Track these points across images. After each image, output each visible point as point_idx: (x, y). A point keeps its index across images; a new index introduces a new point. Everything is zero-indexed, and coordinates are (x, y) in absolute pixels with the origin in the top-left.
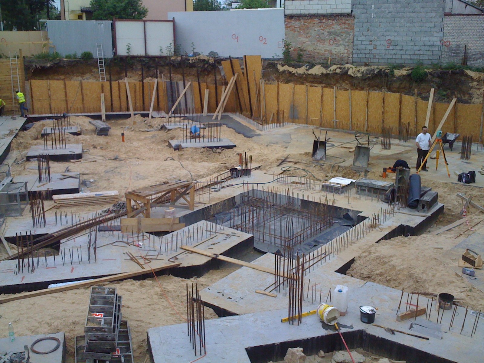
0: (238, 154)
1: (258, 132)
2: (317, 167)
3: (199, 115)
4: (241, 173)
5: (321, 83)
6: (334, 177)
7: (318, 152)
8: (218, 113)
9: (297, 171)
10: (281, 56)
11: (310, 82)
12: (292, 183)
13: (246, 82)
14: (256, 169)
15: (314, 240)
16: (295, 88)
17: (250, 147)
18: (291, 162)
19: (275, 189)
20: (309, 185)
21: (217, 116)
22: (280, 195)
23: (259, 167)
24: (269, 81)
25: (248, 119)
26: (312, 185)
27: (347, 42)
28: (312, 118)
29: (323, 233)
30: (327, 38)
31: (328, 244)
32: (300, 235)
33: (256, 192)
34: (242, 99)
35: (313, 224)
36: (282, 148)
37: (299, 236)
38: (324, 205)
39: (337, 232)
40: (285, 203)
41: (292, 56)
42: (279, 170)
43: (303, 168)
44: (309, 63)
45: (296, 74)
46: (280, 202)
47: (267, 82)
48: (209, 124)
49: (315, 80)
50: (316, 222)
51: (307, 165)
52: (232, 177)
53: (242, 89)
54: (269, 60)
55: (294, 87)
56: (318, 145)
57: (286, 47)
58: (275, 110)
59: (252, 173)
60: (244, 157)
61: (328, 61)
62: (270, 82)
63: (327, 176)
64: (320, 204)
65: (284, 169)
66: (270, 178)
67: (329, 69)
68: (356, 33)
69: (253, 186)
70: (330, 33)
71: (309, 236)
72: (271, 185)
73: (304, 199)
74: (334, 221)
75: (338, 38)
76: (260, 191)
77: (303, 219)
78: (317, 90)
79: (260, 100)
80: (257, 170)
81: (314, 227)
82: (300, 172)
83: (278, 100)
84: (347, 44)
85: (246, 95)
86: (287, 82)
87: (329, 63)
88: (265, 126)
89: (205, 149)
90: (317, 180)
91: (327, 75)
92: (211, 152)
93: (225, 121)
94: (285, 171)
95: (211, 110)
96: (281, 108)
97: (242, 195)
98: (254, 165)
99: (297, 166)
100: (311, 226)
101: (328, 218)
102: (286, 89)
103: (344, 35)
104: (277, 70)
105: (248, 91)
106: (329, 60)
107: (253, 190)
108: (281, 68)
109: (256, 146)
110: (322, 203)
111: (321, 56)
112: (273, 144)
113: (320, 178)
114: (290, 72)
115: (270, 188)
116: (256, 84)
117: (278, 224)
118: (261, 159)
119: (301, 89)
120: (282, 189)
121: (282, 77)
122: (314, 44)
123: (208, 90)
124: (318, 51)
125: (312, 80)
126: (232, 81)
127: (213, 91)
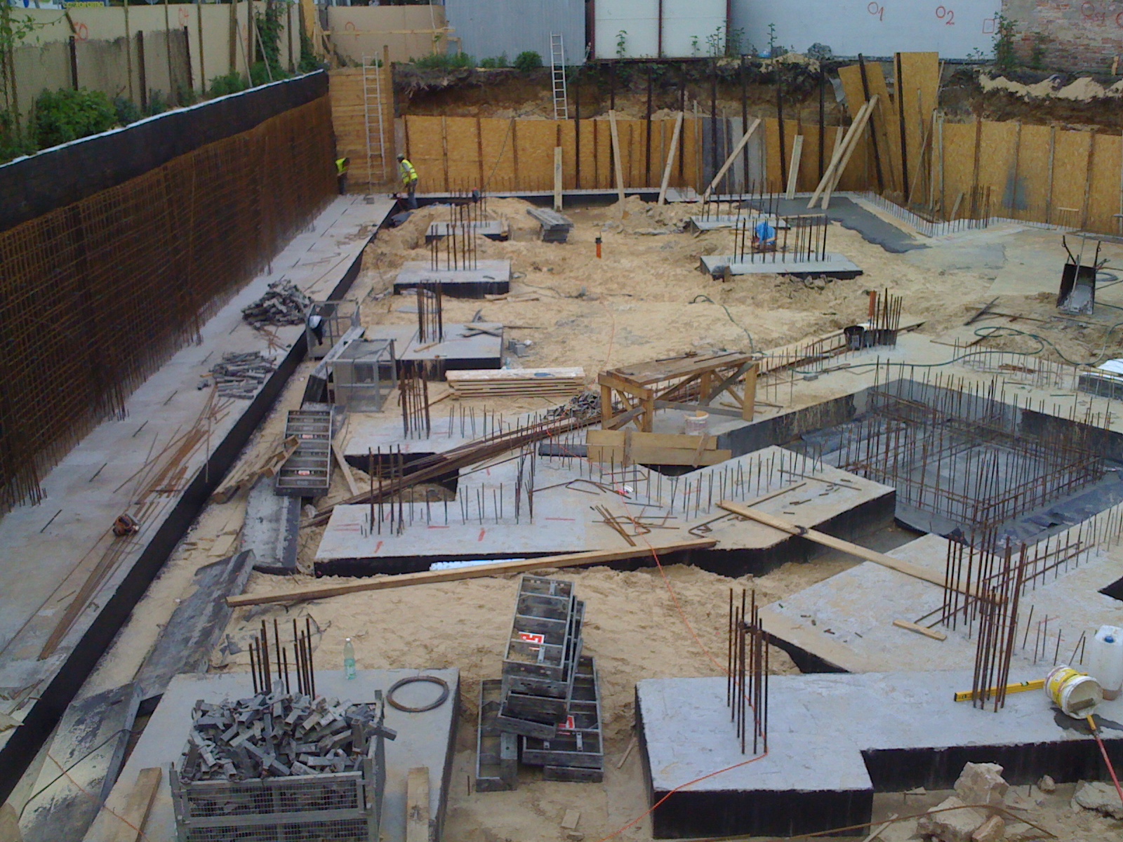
0: (868, 293)
1: (921, 240)
2: (1068, 330)
3: (775, 196)
4: (871, 338)
5: (1089, 121)
6: (1113, 357)
7: (1074, 293)
8: (823, 193)
9: (1018, 338)
10: (990, 55)
11: (1059, 118)
12: (1001, 367)
13: (898, 117)
14: (910, 329)
15: (1051, 511)
16: (1023, 132)
17: (899, 276)
18: (1002, 315)
19: (956, 381)
20: (1045, 375)
21: (820, 200)
22: (970, 395)
23: (919, 325)
24: (956, 114)
25: (896, 207)
26: (1053, 376)
28: (1063, 207)
29: (1075, 495)
30: (1112, 8)
31: (1086, 522)
32: (1016, 497)
33: (907, 385)
34: (883, 159)
35: (1050, 472)
36: (980, 282)
37: (1013, 500)
38: (1083, 427)
39: (1111, 496)
40: (980, 415)
41: (1017, 55)
42: (969, 335)
43: (1034, 333)
44: (1061, 71)
45: (1026, 99)
46: (969, 414)
47: (950, 117)
48: (799, 219)
49: (1075, 113)
50: (1059, 468)
51: (1043, 324)
52: (848, 348)
53: (885, 135)
54: (959, 63)
55: (1020, 130)
56: (1076, 276)
57: (1004, 32)
58: (966, 188)
59: (900, 339)
60: (883, 299)
61: (1110, 67)
62: (959, 117)
63: (1094, 355)
64: (1072, 423)
65: (983, 333)
66: (947, 353)
67: (1114, 87)
69: (901, 372)
71: (1040, 500)
72: (947, 370)
73: (1032, 409)
74: (1105, 469)
76: (919, 383)
77: (1025, 457)
78: (1079, 138)
79: (929, 160)
80: (912, 334)
81: (1052, 481)
82: (1025, 342)
83: (977, 160)
85: (896, 149)
86: (1002, 118)
87: (1114, 71)
88: (940, 226)
89: (786, 279)
90: (1069, 363)
91: (1107, 101)
92: (801, 285)
93: (839, 211)
94: (984, 337)
95: (806, 184)
96: (984, 180)
97: (873, 392)
98: (905, 321)
99: (1016, 326)
100: (1045, 477)
101: (1092, 459)
102: (999, 134)
104: (979, 88)
105: (900, 140)
106: (1115, 65)
107: (901, 381)
108: (987, 84)
109: (912, 274)
110: (1077, 420)
111: (1094, 55)
112: (956, 271)
113: (1076, 358)
114: (1012, 94)
115: (945, 380)
116: (923, 121)
117: (960, 466)
118: (925, 304)
119: (1036, 135)
120: (974, 382)
121: (991, 105)
122: (1076, 24)
123: (801, 138)
124: (1086, 42)
125: (1068, 113)
126: (861, 115)
127: (814, 139)
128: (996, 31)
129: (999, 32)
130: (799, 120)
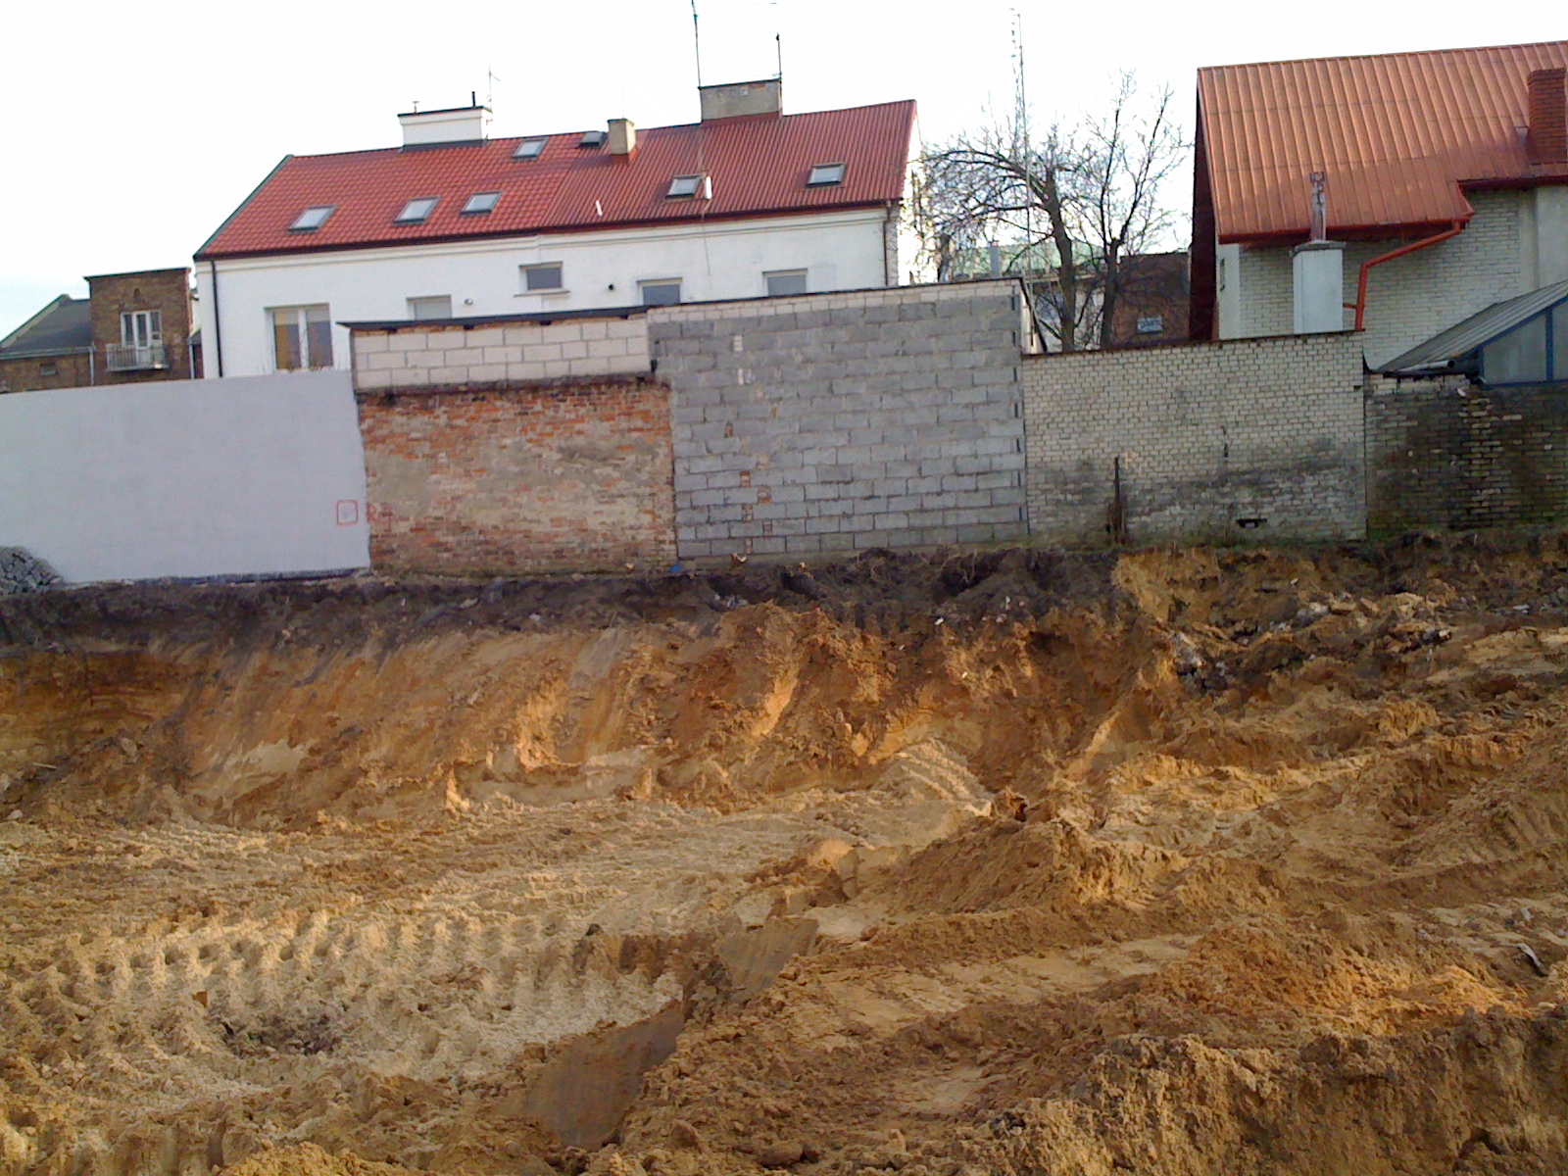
27: (647, 484)
30: (557, 472)
68: (681, 449)
70: (569, 455)
75: (606, 471)
84: (648, 490)
103: (631, 458)
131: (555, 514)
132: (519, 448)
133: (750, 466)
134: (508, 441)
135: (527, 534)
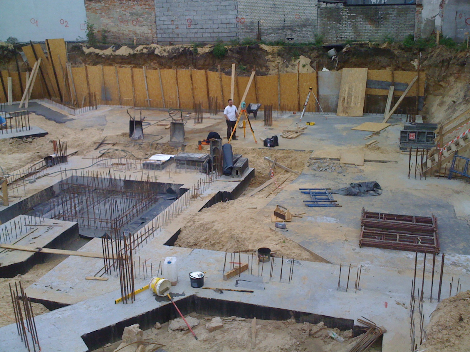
0: (52, 142)
1: (71, 117)
2: (136, 146)
3: (3, 104)
4: (56, 161)
5: (129, 63)
7: (135, 132)
8: (25, 101)
9: (117, 152)
10: (85, 39)
11: (118, 63)
12: (112, 164)
14: (72, 155)
15: (141, 217)
16: (104, 70)
17: (64, 133)
18: (109, 144)
19: (95, 173)
20: (130, 165)
21: (24, 104)
22: (101, 178)
23: (76, 152)
24: (76, 64)
25: (58, 104)
26: (133, 165)
27: (150, 22)
28: (125, 98)
29: (149, 210)
30: (130, 18)
31: (154, 220)
32: (126, 215)
33: (75, 178)
34: (49, 85)
35: (138, 203)
36: (98, 131)
37: (125, 217)
38: (147, 183)
39: (162, 207)
40: (107, 185)
41: (96, 38)
42: (97, 153)
43: (122, 149)
44: (115, 44)
45: (103, 56)
46: (102, 186)
47: (74, 65)
48: (15, 113)
49: (124, 61)
50: (141, 201)
51: (126, 145)
52: (47, 166)
53: (47, 74)
54: (73, 42)
55: (103, 69)
56: (134, 125)
57: (90, 29)
58: (85, 93)
59: (69, 159)
60: (58, 143)
62: (77, 65)
63: (147, 154)
64: (143, 182)
65: (103, 152)
66: (89, 162)
67: (136, 49)
68: (158, 14)
69: (72, 173)
70: (132, 14)
71: (136, 214)
72: (91, 169)
73: (127, 179)
74: (158, 197)
75: (140, 19)
76: (80, 176)
77: (127, 199)
78: (127, 70)
79: (69, 84)
80: (74, 156)
81: (139, 206)
82: (120, 153)
83: (88, 82)
84: (150, 24)
85: (53, 79)
86: (95, 64)
87: (135, 43)
88: (78, 111)
89: (14, 140)
90: (138, 159)
91: (134, 55)
92: (21, 142)
93: (33, 108)
94: (103, 154)
95: (17, 97)
96: (92, 91)
97: (61, 183)
98: (70, 151)
99: (115, 147)
100: (136, 205)
101: (153, 195)
102: (95, 71)
103: (146, 16)
104: (83, 53)
105: (54, 76)
106: (135, 41)
107: (72, 177)
108: (87, 51)
109: (69, 131)
110: (144, 180)
111: (126, 37)
112: (87, 128)
113: (140, 157)
114: (97, 54)
115: (90, 173)
116: (62, 67)
117: (102, 207)
118: (77, 143)
119: (110, 70)
120: (103, 173)
121: (89, 59)
122: (118, 25)
123: (10, 78)
124: (122, 32)
125: (120, 61)
126: (36, 66)
127: (17, 78)
128: (86, 29)
129: (88, 29)
130: (8, 70)
131: (129, 29)
132: (120, 12)
133: (174, 19)
134: (118, 10)
135: (123, 34)
